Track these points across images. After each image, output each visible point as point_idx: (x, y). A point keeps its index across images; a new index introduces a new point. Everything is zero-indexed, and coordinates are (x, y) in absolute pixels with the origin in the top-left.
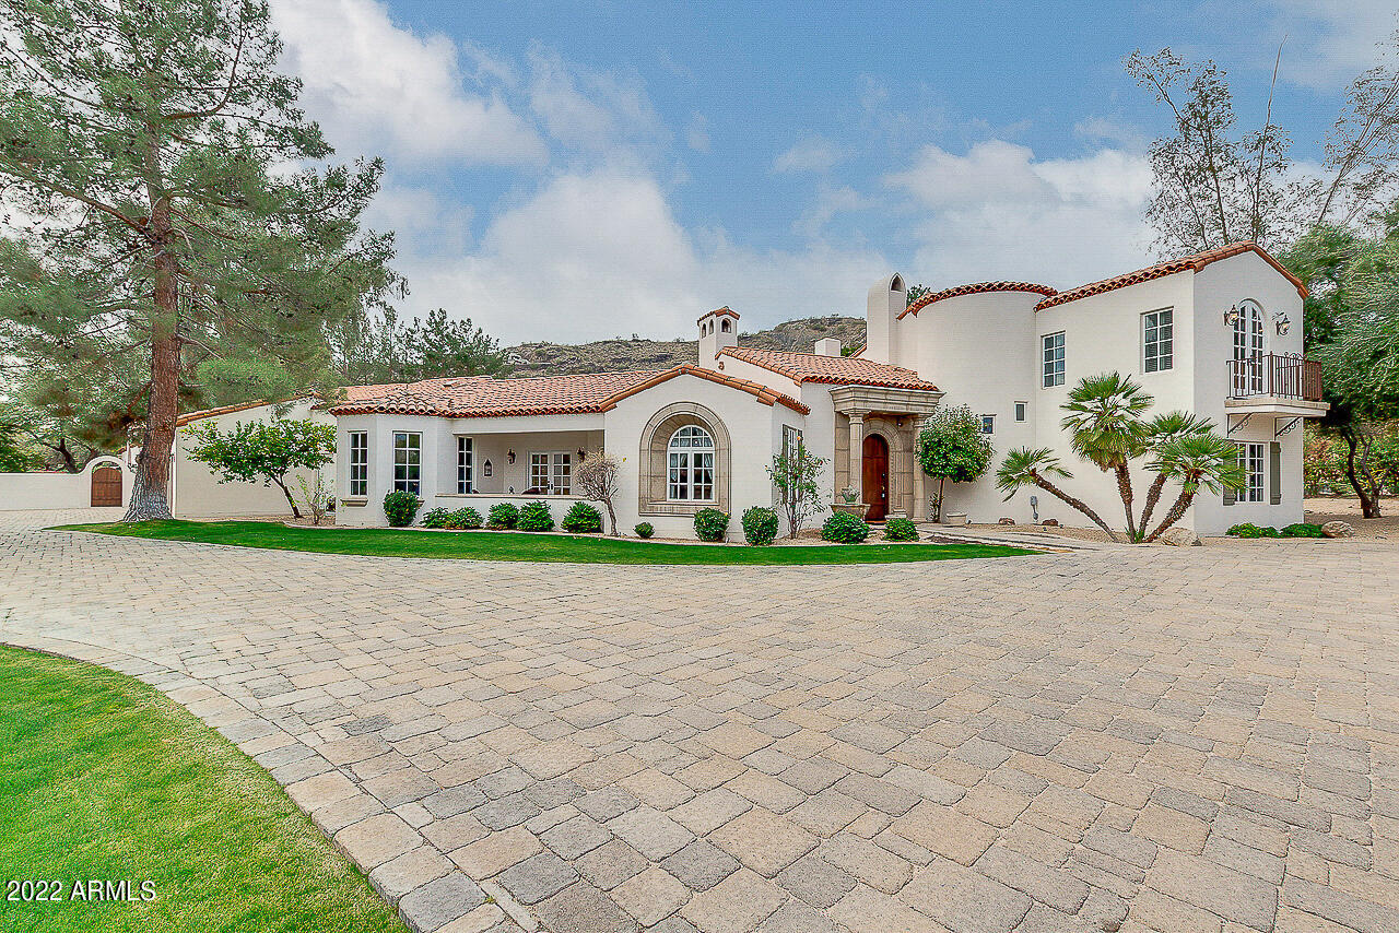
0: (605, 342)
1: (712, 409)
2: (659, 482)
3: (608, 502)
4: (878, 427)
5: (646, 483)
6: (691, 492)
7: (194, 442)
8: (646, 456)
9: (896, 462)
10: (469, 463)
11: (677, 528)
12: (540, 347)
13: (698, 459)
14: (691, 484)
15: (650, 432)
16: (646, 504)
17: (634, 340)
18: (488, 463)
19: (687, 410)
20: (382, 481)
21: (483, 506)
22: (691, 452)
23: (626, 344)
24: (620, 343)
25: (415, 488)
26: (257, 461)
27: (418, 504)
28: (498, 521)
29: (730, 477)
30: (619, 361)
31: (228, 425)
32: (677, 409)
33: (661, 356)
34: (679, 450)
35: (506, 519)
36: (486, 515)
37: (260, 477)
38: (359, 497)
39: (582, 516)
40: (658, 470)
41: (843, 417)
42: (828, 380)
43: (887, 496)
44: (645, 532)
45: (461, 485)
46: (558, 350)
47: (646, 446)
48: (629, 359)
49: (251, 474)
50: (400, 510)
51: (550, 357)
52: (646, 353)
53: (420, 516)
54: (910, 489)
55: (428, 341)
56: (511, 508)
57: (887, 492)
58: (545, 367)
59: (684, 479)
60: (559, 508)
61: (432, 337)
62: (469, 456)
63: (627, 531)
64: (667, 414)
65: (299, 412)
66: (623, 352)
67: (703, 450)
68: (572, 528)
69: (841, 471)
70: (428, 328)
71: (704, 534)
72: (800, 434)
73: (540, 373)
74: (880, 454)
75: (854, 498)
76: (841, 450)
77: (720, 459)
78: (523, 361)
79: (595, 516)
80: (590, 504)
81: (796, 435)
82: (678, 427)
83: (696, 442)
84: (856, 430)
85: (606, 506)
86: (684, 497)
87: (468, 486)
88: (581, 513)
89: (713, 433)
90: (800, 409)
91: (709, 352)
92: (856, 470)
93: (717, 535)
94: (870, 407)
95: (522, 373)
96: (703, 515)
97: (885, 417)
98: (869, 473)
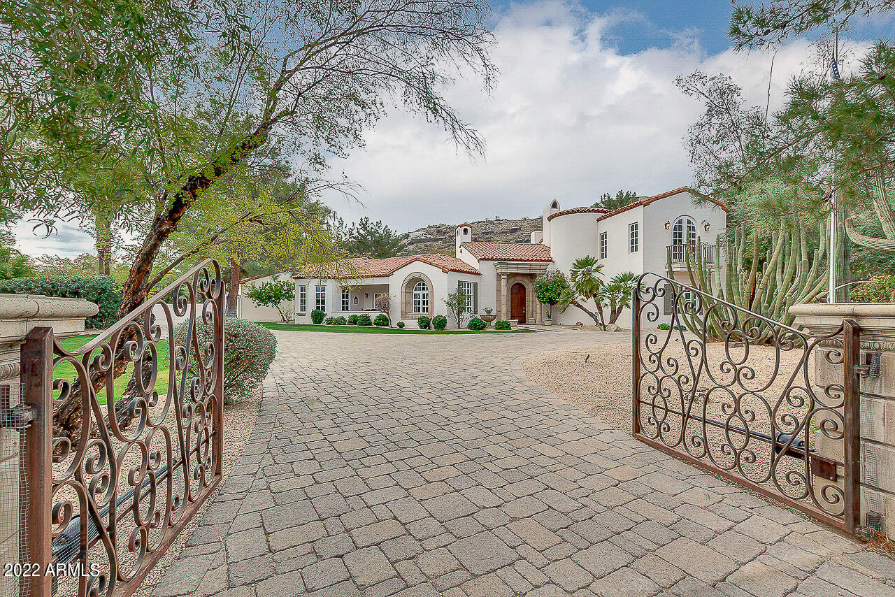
0: (479, 222)
1: (427, 275)
2: (410, 305)
3: (388, 313)
4: (519, 280)
5: (403, 305)
6: (421, 310)
7: (247, 291)
8: (403, 294)
9: (530, 296)
10: (347, 298)
11: (413, 324)
12: (439, 227)
13: (424, 295)
14: (421, 306)
15: (405, 285)
16: (404, 314)
17: (497, 220)
18: (356, 298)
19: (418, 275)
20: (311, 305)
21: (347, 315)
22: (421, 292)
23: (492, 223)
24: (488, 222)
25: (323, 309)
26: (269, 298)
27: (324, 315)
28: (351, 322)
29: (433, 303)
30: (487, 233)
31: (259, 283)
32: (414, 275)
33: (514, 229)
34: (417, 292)
35: (354, 321)
36: (347, 319)
37: (270, 304)
38: (303, 312)
39: (380, 319)
40: (409, 299)
41: (499, 276)
42: (492, 259)
43: (525, 312)
44: (401, 325)
45: (343, 307)
46: (449, 228)
47: (403, 291)
49: (267, 303)
50: (318, 317)
51: (445, 233)
52: (504, 227)
53: (324, 320)
54: (534, 305)
55: (359, 234)
56: (356, 316)
57: (525, 310)
58: (441, 239)
59: (419, 304)
60: (373, 316)
61: (361, 231)
62: (347, 295)
63: (394, 325)
64: (410, 278)
65: (285, 277)
66: (489, 228)
67: (425, 292)
68: (377, 324)
69: (499, 301)
70: (360, 227)
71: (421, 327)
72: (476, 284)
73: (439, 243)
74: (522, 292)
75: (489, 312)
76: (499, 291)
77: (430, 295)
78: (429, 236)
79: (386, 320)
80: (385, 314)
81: (472, 285)
82: (415, 283)
83: (424, 289)
84: (504, 282)
85: (389, 315)
86: (419, 311)
87: (347, 308)
88: (379, 318)
89: (428, 285)
90: (473, 273)
91: (458, 245)
92: (504, 300)
93: (425, 327)
94: (509, 271)
95: (428, 243)
96: (420, 318)
97: (522, 275)
98: (516, 301)
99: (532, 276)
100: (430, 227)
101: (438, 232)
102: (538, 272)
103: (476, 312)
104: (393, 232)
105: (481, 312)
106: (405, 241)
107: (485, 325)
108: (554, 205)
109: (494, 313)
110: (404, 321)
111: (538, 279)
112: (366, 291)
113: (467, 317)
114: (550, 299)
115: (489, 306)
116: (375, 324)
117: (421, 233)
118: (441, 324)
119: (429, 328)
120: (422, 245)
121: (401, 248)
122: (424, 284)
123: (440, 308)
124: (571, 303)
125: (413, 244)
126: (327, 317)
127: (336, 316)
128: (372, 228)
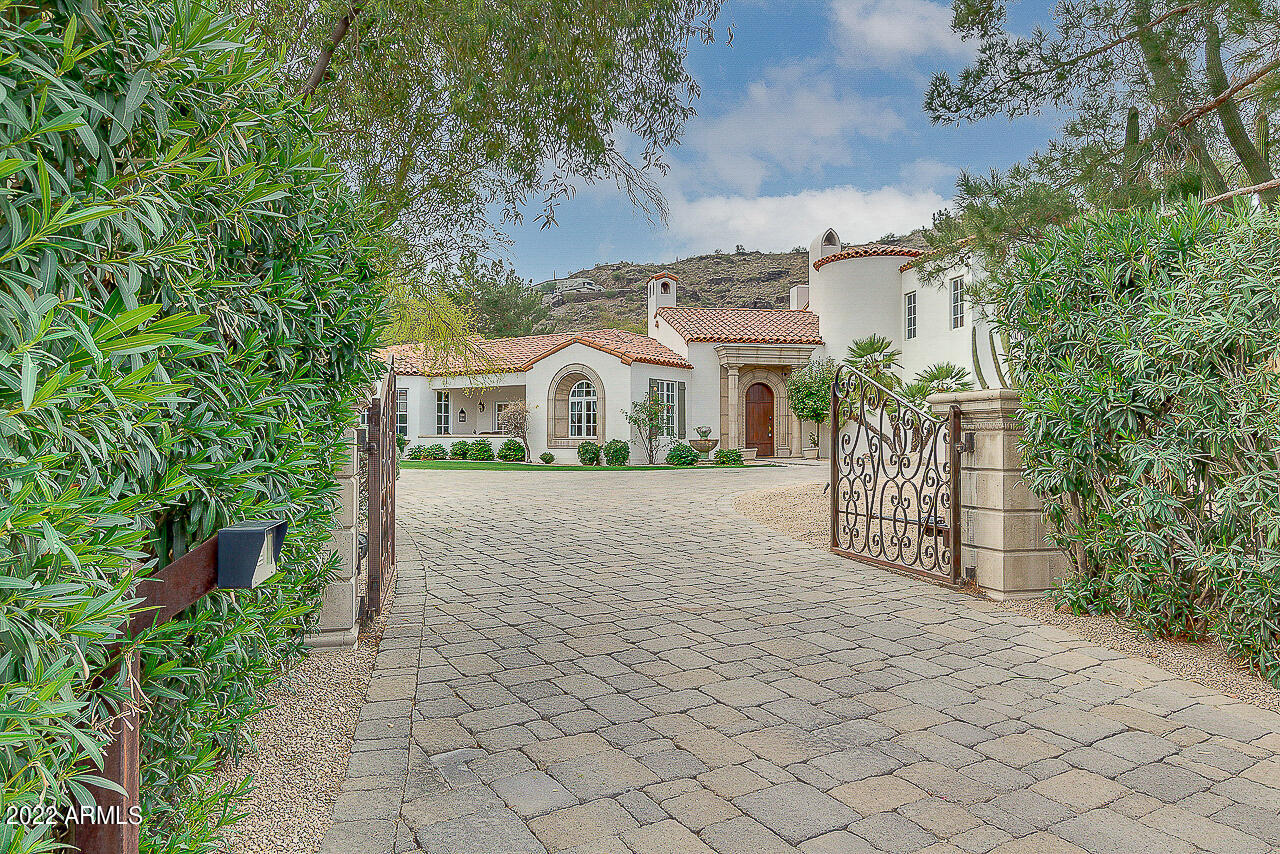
0: (701, 258)
1: (593, 368)
2: (564, 423)
3: (524, 438)
4: (761, 377)
5: (551, 423)
6: (584, 431)
8: (552, 404)
9: (781, 406)
10: (447, 411)
11: (568, 456)
12: (618, 268)
13: (588, 404)
14: (584, 425)
15: (554, 385)
16: (553, 439)
17: (738, 254)
18: (462, 412)
19: (578, 369)
21: (447, 443)
22: (584, 400)
23: (728, 259)
24: (719, 258)
25: (404, 431)
27: (405, 443)
28: (456, 454)
29: (604, 418)
30: (718, 282)
32: (571, 369)
33: (773, 273)
34: (576, 399)
35: (462, 453)
36: (449, 449)
39: (509, 449)
40: (561, 413)
41: (724, 369)
42: (711, 340)
43: (773, 435)
44: (548, 459)
45: (439, 429)
46: (640, 272)
47: (552, 396)
48: (731, 280)
51: (630, 281)
52: (753, 269)
53: (407, 451)
54: (787, 424)
55: (459, 287)
56: (465, 444)
57: (772, 432)
58: (622, 294)
59: (580, 421)
60: (497, 444)
62: (447, 406)
63: (536, 458)
64: (564, 373)
66: (723, 270)
67: (591, 398)
68: (504, 457)
69: (724, 414)
70: (459, 274)
71: (583, 460)
72: (682, 385)
73: (618, 302)
74: (767, 398)
75: (705, 434)
76: (724, 397)
77: (599, 405)
78: (596, 288)
79: (520, 449)
80: (518, 440)
81: (676, 386)
82: (575, 382)
83: (588, 393)
84: (733, 381)
85: (525, 440)
86: (580, 434)
87: (446, 430)
88: (509, 447)
89: (595, 386)
90: (677, 365)
91: (652, 311)
92: (732, 413)
93: (591, 460)
94: (742, 361)
95: (595, 303)
96: (582, 446)
97: (768, 368)
98: (756, 416)
99: (784, 370)
100: (599, 268)
101: (617, 278)
102: (794, 362)
103: (682, 435)
104: (526, 282)
105: (692, 435)
106: (548, 299)
107: (697, 456)
108: (830, 238)
109: (714, 435)
110: (552, 452)
111: (795, 376)
112: (479, 399)
113: (665, 444)
114: (814, 411)
115: (704, 424)
116: (501, 457)
117: (580, 280)
118: (618, 456)
119: (598, 464)
120: (583, 306)
121: (542, 315)
122: (588, 386)
123: (616, 427)
124: (850, 418)
125: (563, 303)
126: (412, 445)
127: (428, 443)
128: (484, 276)
